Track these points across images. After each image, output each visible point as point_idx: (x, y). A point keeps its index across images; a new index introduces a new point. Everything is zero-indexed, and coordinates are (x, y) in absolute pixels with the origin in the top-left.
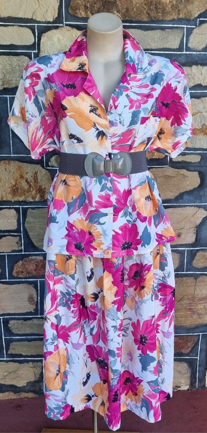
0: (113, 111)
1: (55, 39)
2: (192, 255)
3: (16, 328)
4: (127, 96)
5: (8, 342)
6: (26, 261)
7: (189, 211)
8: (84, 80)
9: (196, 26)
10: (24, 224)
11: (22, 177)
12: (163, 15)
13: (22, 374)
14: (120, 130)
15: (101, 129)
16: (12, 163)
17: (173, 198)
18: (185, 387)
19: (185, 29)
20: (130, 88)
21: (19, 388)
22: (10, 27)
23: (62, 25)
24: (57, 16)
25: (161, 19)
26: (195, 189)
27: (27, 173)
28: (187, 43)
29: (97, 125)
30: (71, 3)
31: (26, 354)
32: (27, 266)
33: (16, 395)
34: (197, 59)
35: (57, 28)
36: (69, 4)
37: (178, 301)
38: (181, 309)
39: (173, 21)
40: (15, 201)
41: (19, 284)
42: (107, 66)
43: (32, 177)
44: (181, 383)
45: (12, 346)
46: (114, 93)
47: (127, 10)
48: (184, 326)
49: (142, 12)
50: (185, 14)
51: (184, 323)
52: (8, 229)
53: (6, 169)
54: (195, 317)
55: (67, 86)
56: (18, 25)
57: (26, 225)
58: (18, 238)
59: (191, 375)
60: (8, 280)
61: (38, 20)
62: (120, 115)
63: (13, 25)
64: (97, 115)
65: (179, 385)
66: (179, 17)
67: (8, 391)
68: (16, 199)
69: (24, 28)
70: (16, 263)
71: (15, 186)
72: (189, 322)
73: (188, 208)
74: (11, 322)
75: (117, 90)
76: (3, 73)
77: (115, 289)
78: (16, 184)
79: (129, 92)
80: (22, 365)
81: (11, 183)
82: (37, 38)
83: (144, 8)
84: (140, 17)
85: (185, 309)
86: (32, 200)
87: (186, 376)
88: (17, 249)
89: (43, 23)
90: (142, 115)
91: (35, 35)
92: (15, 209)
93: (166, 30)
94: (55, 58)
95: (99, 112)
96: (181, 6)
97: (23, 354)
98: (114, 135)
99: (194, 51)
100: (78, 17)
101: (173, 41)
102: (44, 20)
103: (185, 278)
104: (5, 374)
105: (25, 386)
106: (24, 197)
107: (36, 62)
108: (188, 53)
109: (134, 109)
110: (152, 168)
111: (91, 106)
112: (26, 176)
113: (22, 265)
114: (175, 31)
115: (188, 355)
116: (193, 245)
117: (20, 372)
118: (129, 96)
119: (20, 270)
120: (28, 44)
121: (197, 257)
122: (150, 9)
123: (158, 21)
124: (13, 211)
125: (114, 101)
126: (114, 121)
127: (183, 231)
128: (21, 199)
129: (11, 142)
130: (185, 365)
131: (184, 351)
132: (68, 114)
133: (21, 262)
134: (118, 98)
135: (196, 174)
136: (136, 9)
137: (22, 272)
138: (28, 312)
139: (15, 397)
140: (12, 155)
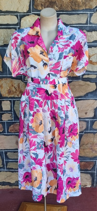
0: (51, 53)
1: (28, 21)
2: (93, 123)
3: (10, 156)
4: (58, 46)
5: (7, 162)
6: (14, 125)
7: (91, 102)
8: (38, 39)
9: (94, 12)
10: (13, 108)
11: (12, 86)
12: (78, 7)
13: (13, 177)
14: (54, 62)
15: (45, 62)
16: (8, 79)
17: (83, 95)
18: (89, 186)
19: (89, 14)
20: (59, 42)
21: (12, 183)
22: (7, 15)
23: (30, 14)
24: (28, 10)
25: (77, 9)
26: (94, 91)
27: (15, 84)
28: (90, 21)
29: (43, 60)
30: (35, 3)
31: (15, 168)
32: (15, 127)
33: (11, 187)
34: (95, 28)
35: (28, 15)
36: (34, 4)
37: (86, 145)
38: (87, 149)
39: (83, 10)
40: (9, 97)
41: (11, 135)
42: (49, 33)
43: (17, 85)
44: (87, 184)
45: (9, 164)
46: (51, 45)
47: (61, 5)
48: (88, 157)
49: (68, 6)
50: (89, 6)
51: (89, 155)
52: (7, 110)
53: (5, 82)
54: (94, 152)
55: (31, 43)
56: (11, 15)
57: (14, 108)
58: (11, 114)
59: (92, 180)
60: (6, 134)
61: (20, 12)
62: (54, 55)
63: (8, 15)
64: (43, 55)
65: (86, 185)
66: (86, 8)
67: (7, 185)
68: (10, 96)
69: (13, 16)
70: (10, 126)
71: (9, 90)
72: (91, 155)
73: (90, 100)
74: (8, 153)
75: (53, 43)
76: (4, 37)
77: (60, 136)
78: (10, 89)
79: (58, 44)
80: (13, 173)
81: (8, 89)
82: (19, 20)
83: (69, 4)
84: (67, 9)
85: (89, 149)
86: (17, 97)
87: (90, 180)
88: (10, 119)
89: (22, 13)
90: (64, 54)
91: (18, 19)
92: (10, 101)
93: (80, 15)
94: (25, 30)
95: (44, 54)
96: (87, 3)
97: (14, 168)
98: (51, 65)
99: (93, 24)
100: (38, 10)
101: (83, 20)
102: (22, 12)
103: (89, 134)
104: (6, 177)
105: (14, 183)
106: (13, 95)
107: (17, 32)
108: (90, 25)
109: (60, 52)
110: (73, 81)
111: (41, 51)
112: (14, 85)
113: (13, 127)
114: (84, 15)
115: (90, 170)
116: (93, 118)
117: (12, 176)
118: (59, 46)
119: (12, 129)
120: (15, 23)
121: (95, 124)
122: (72, 5)
123: (76, 11)
124: (9, 102)
125: (51, 49)
126: (51, 58)
127: (88, 111)
128: (12, 96)
129: (8, 69)
130: (89, 175)
131: (88, 169)
132: (30, 55)
133: (12, 125)
134: (53, 47)
135: (94, 84)
136: (65, 5)
137: (13, 130)
138: (15, 149)
139: (10, 188)
140: (8, 76)
